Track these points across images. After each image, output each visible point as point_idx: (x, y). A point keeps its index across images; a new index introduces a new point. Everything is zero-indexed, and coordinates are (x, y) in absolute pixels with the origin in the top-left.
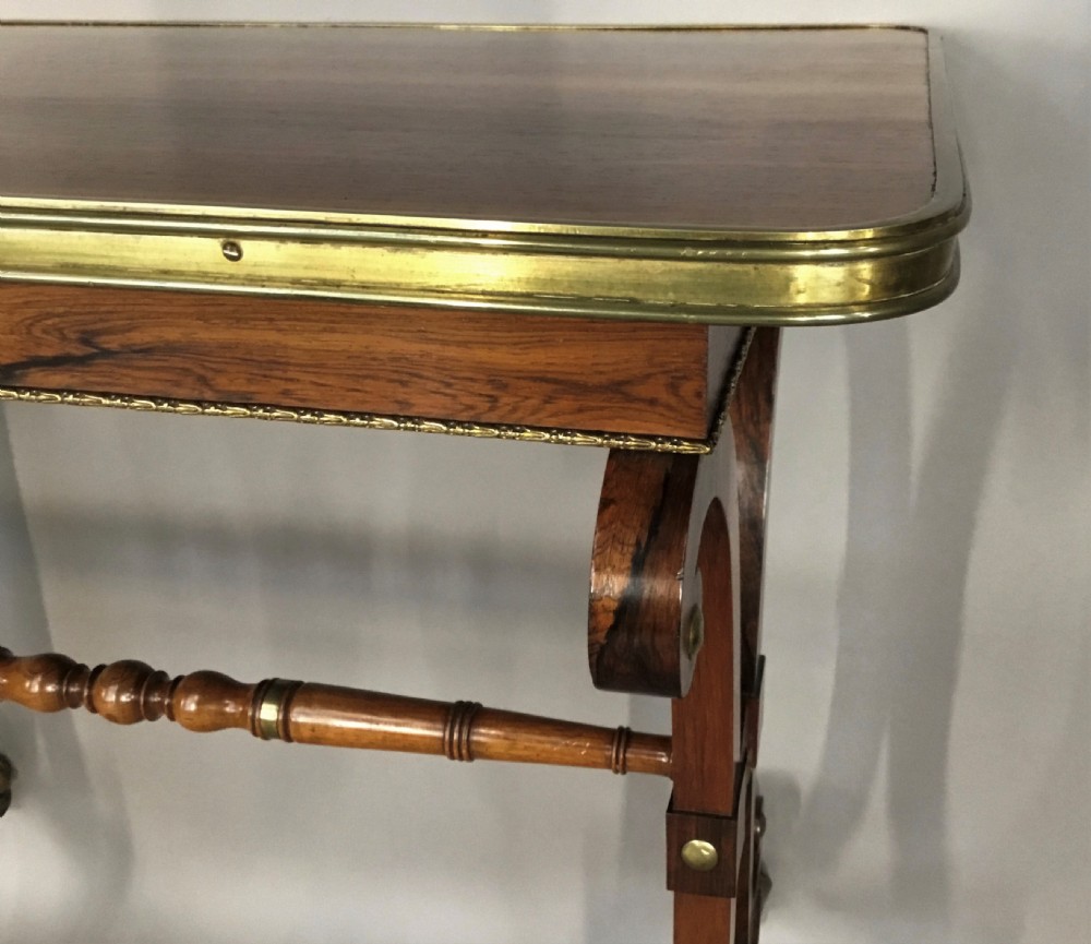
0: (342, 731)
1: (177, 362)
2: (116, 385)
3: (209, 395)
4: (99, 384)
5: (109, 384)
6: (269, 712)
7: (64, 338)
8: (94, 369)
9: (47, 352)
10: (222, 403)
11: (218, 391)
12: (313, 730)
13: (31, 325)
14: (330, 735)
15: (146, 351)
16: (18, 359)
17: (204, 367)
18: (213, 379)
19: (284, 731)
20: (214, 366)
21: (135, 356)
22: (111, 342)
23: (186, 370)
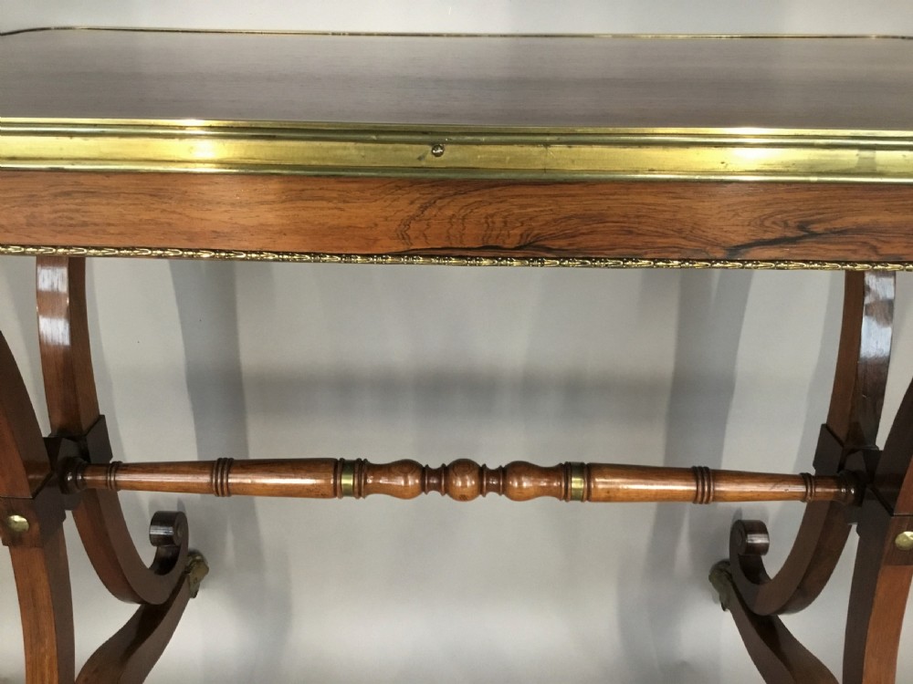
0: (628, 492)
1: (862, 238)
2: (812, 255)
3: (874, 258)
4: (801, 255)
5: (806, 254)
6: (577, 483)
7: (786, 225)
8: (801, 245)
9: (769, 236)
10: (885, 262)
11: (881, 255)
12: (608, 492)
13: (765, 219)
14: (620, 495)
15: (843, 232)
16: (747, 242)
17: (877, 240)
18: (880, 248)
19: (588, 496)
20: (883, 239)
21: (833, 235)
22: (818, 228)
23: (865, 243)
